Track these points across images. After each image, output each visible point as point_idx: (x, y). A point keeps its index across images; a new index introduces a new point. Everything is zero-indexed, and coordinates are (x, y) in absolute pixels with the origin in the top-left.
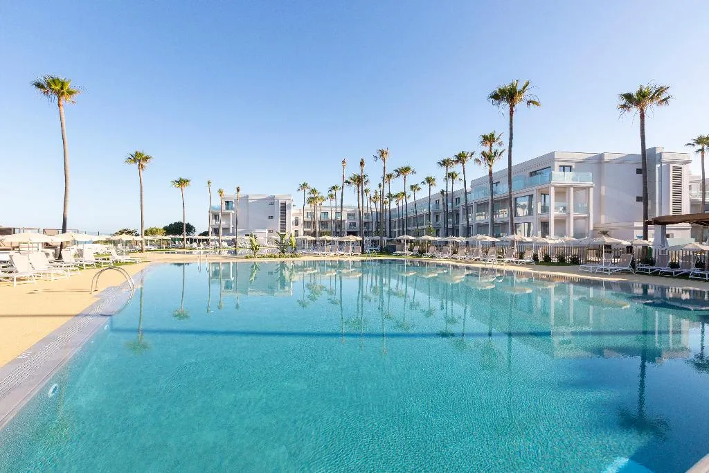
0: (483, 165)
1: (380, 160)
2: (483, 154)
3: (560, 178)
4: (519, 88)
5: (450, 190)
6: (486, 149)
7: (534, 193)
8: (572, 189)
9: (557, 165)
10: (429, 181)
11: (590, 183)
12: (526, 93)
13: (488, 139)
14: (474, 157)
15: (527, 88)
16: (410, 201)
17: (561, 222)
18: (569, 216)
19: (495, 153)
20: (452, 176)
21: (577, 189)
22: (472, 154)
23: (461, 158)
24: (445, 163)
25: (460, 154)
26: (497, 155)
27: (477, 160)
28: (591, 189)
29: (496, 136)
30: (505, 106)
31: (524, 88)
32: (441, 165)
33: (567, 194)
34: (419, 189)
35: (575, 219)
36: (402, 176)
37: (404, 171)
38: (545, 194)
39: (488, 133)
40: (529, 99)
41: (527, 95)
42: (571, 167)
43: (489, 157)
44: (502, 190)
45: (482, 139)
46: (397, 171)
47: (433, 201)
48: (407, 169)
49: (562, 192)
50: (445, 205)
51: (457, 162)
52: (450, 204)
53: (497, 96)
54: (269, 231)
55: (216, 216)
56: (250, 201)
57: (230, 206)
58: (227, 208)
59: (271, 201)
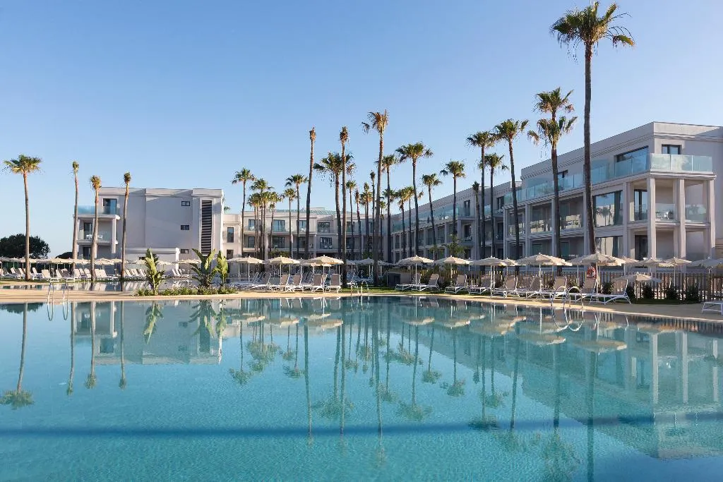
0: (542, 142)
2: (543, 124)
3: (665, 163)
4: (600, 15)
5: (487, 185)
6: (548, 116)
7: (624, 188)
8: (682, 182)
9: (658, 143)
10: (455, 168)
11: (707, 173)
12: (610, 24)
13: (551, 101)
14: (527, 129)
15: (612, 15)
16: (423, 201)
17: (666, 235)
18: (679, 227)
19: (561, 122)
20: (491, 161)
21: (690, 181)
22: (524, 124)
23: (506, 131)
24: (479, 140)
25: (504, 124)
26: (565, 125)
27: (532, 134)
28: (712, 183)
29: (562, 96)
30: (578, 46)
31: (608, 15)
32: (474, 142)
33: (675, 191)
34: (436, 182)
35: (690, 230)
36: (409, 161)
37: (412, 151)
38: (641, 190)
39: (549, 90)
40: (615, 33)
41: (613, 27)
42: (679, 147)
43: (552, 130)
44: (574, 182)
45: (539, 100)
46: (400, 150)
47: (460, 203)
48: (418, 148)
49: (667, 186)
50: (480, 208)
51: (500, 136)
52: (488, 208)
53: (566, 27)
54: (182, 251)
55: (86, 225)
56: (148, 199)
57: (112, 208)
58: (107, 212)
59: (186, 199)
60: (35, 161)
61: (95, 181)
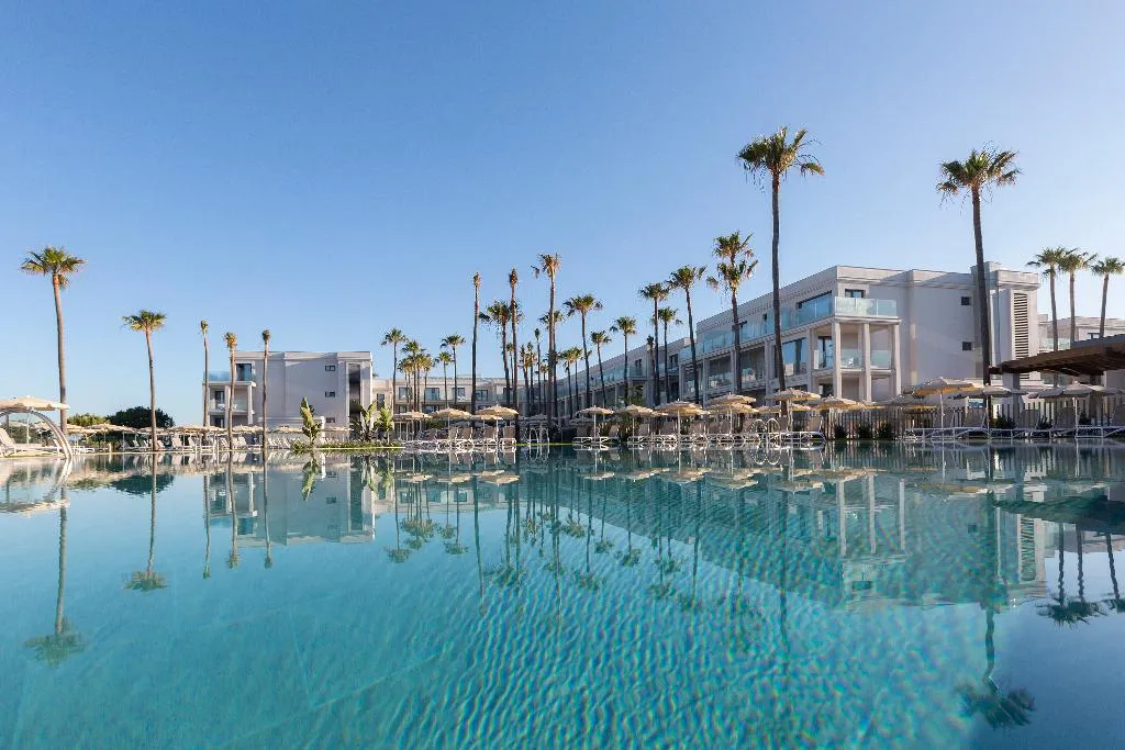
0: (721, 287)
1: (544, 275)
2: (724, 269)
3: (847, 307)
4: (789, 142)
5: (661, 343)
6: (727, 261)
7: (807, 335)
8: (867, 327)
9: (841, 287)
10: (625, 324)
11: (893, 318)
12: (799, 152)
13: (729, 245)
14: (705, 276)
15: (801, 142)
16: (593, 361)
17: (852, 383)
18: (864, 372)
19: (741, 267)
20: (665, 315)
21: (877, 326)
22: (702, 270)
23: (683, 278)
24: (653, 292)
25: (681, 271)
26: (745, 270)
27: (712, 281)
28: (897, 327)
29: (741, 240)
30: (765, 175)
31: (797, 141)
32: (646, 295)
33: (860, 336)
34: (606, 340)
35: (875, 377)
36: (578, 314)
37: (580, 304)
38: (826, 337)
39: (727, 236)
40: (803, 162)
41: (803, 153)
42: (862, 292)
43: (732, 275)
44: (753, 332)
45: (717, 245)
46: (568, 303)
47: (631, 363)
48: (588, 300)
49: (852, 332)
50: (655, 363)
51: (676, 284)
52: (662, 366)
53: (752, 155)
54: (328, 420)
55: (218, 394)
56: (287, 364)
57: (246, 373)
58: (241, 378)
59: (331, 364)
60: (159, 317)
61: (230, 339)
